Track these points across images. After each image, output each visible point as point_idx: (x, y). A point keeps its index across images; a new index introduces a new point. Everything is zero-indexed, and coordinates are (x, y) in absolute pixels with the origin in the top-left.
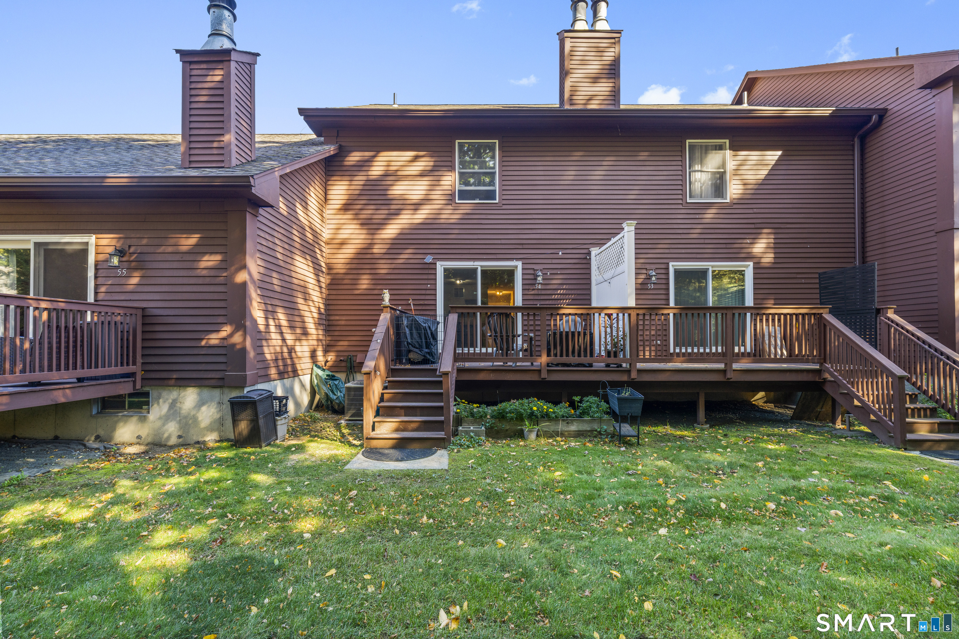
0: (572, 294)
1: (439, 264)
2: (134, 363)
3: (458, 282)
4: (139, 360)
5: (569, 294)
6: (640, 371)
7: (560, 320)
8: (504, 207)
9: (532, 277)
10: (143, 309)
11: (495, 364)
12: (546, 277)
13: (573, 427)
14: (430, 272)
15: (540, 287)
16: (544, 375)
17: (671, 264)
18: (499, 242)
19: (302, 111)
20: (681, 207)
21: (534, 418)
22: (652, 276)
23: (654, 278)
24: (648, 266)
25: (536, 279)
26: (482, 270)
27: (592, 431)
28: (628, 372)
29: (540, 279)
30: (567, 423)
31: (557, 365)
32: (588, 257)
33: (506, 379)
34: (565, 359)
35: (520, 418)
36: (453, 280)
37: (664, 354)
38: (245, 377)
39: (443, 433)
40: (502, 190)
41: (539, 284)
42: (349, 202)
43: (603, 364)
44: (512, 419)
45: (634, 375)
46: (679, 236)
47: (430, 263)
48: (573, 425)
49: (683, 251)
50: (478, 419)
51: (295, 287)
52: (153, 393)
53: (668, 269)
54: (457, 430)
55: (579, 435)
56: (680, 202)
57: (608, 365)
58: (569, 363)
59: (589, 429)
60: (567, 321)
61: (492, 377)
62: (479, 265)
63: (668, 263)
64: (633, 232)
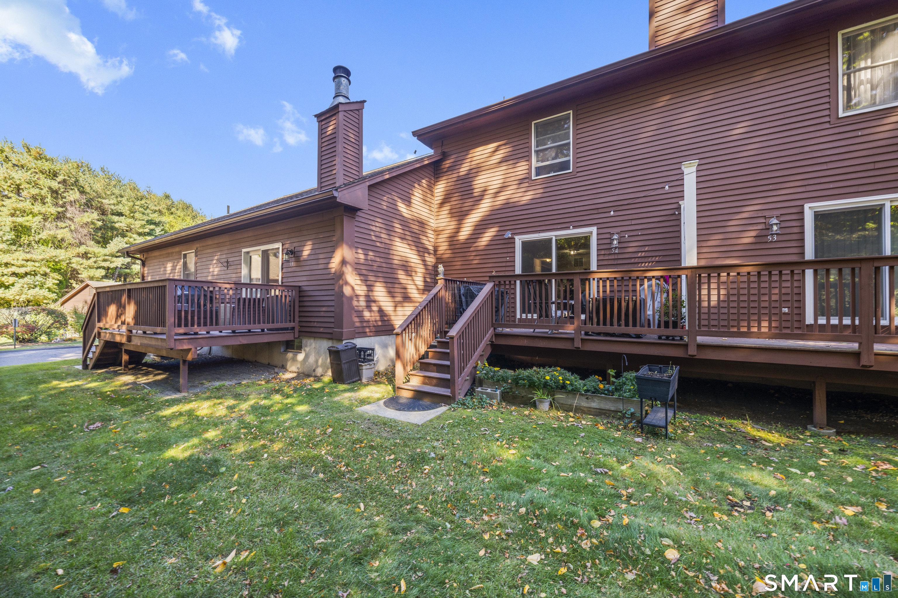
0: (656, 256)
1: (517, 238)
2: (294, 322)
3: (572, 253)
4: (297, 319)
5: (653, 256)
6: (701, 347)
7: (641, 285)
8: (579, 175)
9: (608, 241)
10: (300, 287)
11: (537, 330)
12: (623, 240)
13: (595, 404)
14: (509, 246)
15: (617, 251)
16: (578, 344)
17: (807, 206)
18: (573, 210)
19: (414, 133)
20: (827, 126)
21: (546, 387)
22: (772, 225)
23: (775, 228)
24: (767, 214)
25: (611, 243)
26: (556, 240)
27: (616, 412)
28: (686, 346)
29: (615, 242)
30: (587, 398)
31: (599, 334)
32: (677, 213)
33: (539, 346)
34: (608, 329)
35: (532, 385)
36: (567, 251)
37: (796, 325)
38: (342, 333)
39: (449, 390)
40: (576, 158)
41: (616, 248)
42: (447, 196)
43: (656, 336)
44: (524, 385)
45: (692, 351)
46: (824, 167)
47: (509, 238)
48: (594, 402)
49: (831, 185)
50: (497, 382)
51: (394, 266)
52: (304, 341)
53: (802, 213)
54: (474, 390)
55: (600, 413)
56: (827, 119)
57: (660, 338)
58: (612, 332)
59: (613, 409)
60: (650, 286)
61: (525, 343)
62: (553, 235)
63: (803, 206)
64: (695, 175)
